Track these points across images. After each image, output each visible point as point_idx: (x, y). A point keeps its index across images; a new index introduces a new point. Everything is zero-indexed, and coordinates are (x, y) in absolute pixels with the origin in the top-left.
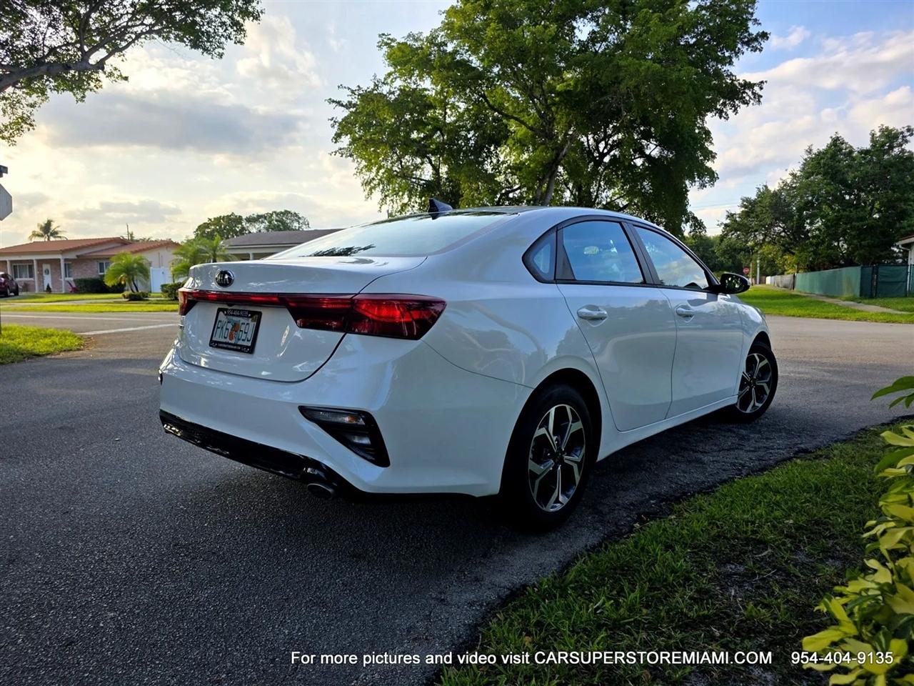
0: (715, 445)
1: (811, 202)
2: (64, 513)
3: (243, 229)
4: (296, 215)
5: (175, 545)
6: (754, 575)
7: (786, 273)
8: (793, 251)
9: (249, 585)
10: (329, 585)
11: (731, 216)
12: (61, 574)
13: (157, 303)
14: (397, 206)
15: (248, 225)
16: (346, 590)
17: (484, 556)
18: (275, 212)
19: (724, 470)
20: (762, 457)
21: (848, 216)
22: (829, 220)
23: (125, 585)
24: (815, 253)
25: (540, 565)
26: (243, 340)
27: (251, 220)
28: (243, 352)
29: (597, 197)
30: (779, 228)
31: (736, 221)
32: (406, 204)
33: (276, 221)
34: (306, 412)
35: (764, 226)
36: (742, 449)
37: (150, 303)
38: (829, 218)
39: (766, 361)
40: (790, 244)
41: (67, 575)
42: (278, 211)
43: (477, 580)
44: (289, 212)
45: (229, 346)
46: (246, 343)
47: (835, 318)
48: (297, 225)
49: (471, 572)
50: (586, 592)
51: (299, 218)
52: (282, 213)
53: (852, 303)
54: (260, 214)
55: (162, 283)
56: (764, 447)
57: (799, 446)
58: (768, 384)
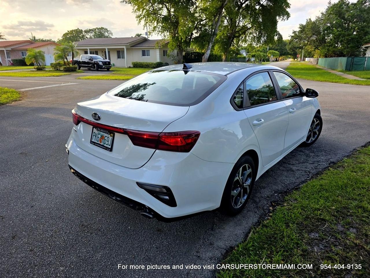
0: (297, 160)
1: (329, 27)
2: (32, 207)
3: (83, 36)
4: (106, 29)
5: (82, 226)
6: (323, 239)
7: (314, 57)
8: (318, 48)
9: (117, 249)
10: (151, 248)
11: (294, 32)
12: (36, 244)
13: (50, 71)
14: (152, 28)
15: (85, 34)
16: (158, 251)
17: (212, 230)
18: (97, 28)
19: (302, 175)
20: (317, 167)
21: (344, 34)
22: (335, 35)
23: (65, 250)
24: (328, 50)
25: (236, 235)
26: (106, 144)
27: (86, 32)
28: (107, 150)
29: (239, 23)
30: (314, 38)
31: (296, 35)
32: (156, 27)
33: (98, 32)
34: (140, 185)
35: (308, 37)
36: (308, 162)
37: (46, 72)
38: (336, 34)
39: (318, 121)
40: (317, 45)
41: (39, 246)
42: (98, 27)
43: (211, 244)
44: (103, 28)
45: (100, 146)
46: (108, 146)
47: (336, 82)
48: (107, 34)
49: (208, 240)
50: (258, 252)
51: (108, 31)
52: (100, 28)
53: (342, 73)
54: (90, 29)
55: (51, 63)
56: (317, 161)
57: (331, 160)
58: (318, 130)
